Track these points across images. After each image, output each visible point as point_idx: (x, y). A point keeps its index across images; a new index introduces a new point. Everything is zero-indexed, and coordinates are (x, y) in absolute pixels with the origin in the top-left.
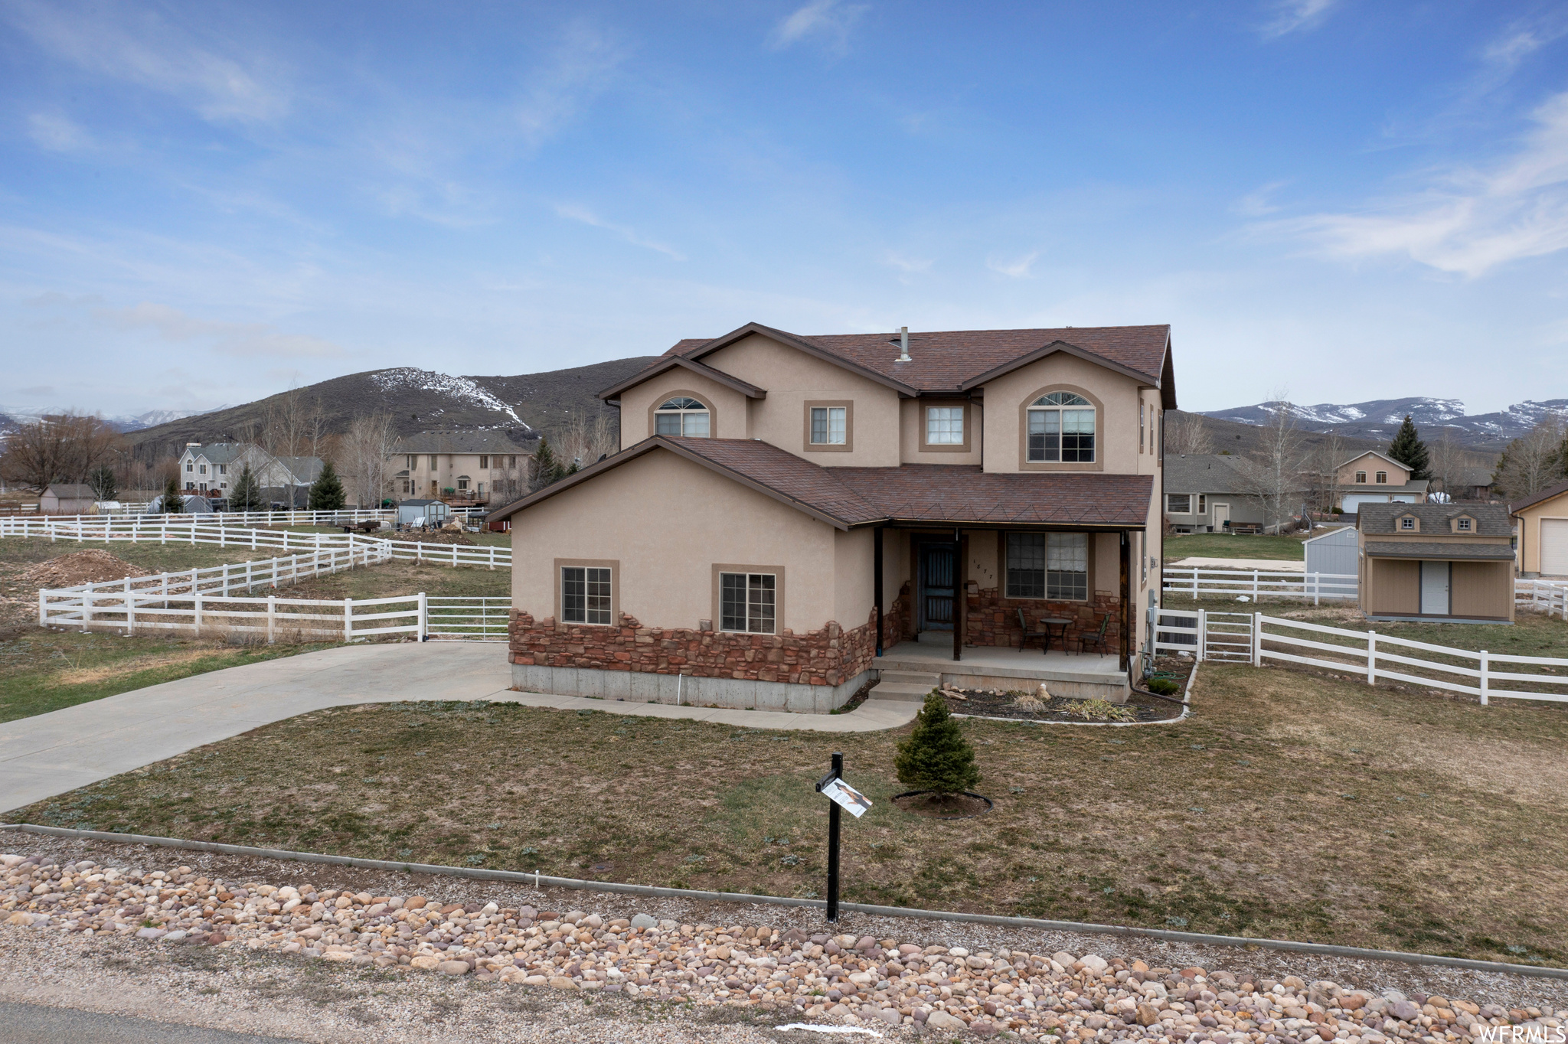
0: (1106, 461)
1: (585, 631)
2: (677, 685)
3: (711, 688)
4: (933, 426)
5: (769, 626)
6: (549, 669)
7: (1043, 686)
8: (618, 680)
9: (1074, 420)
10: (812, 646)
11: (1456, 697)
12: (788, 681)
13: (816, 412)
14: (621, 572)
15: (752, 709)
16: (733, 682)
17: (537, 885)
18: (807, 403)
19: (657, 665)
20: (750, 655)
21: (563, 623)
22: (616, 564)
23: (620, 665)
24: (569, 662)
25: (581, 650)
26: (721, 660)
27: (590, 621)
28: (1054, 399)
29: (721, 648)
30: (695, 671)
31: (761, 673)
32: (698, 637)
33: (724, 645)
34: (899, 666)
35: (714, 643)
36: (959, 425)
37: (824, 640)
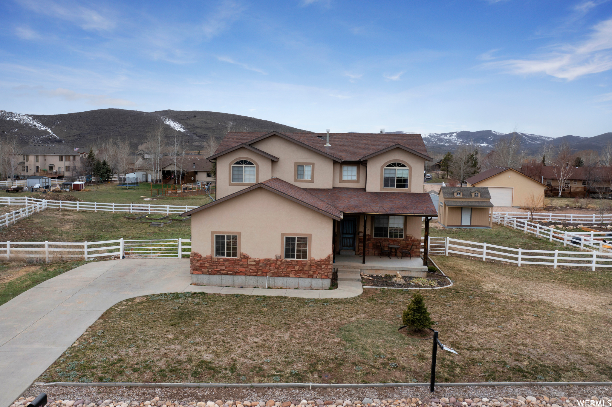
0: (412, 188)
1: (225, 260)
2: (266, 280)
3: (280, 281)
4: (344, 173)
5: (305, 257)
6: (209, 276)
7: (398, 272)
8: (240, 279)
9: (400, 173)
10: (323, 264)
11: (511, 264)
12: (312, 277)
13: (299, 168)
14: (241, 237)
15: (297, 289)
16: (289, 278)
17: (310, 388)
18: (296, 163)
19: (257, 273)
20: (297, 268)
21: (215, 257)
22: (239, 233)
23: (241, 273)
24: (218, 273)
25: (224, 268)
26: (284, 270)
27: (227, 256)
28: (394, 165)
29: (285, 266)
30: (273, 275)
31: (301, 275)
32: (275, 262)
33: (286, 265)
34: (344, 267)
35: (282, 264)
36: (355, 173)
37: (327, 261)
